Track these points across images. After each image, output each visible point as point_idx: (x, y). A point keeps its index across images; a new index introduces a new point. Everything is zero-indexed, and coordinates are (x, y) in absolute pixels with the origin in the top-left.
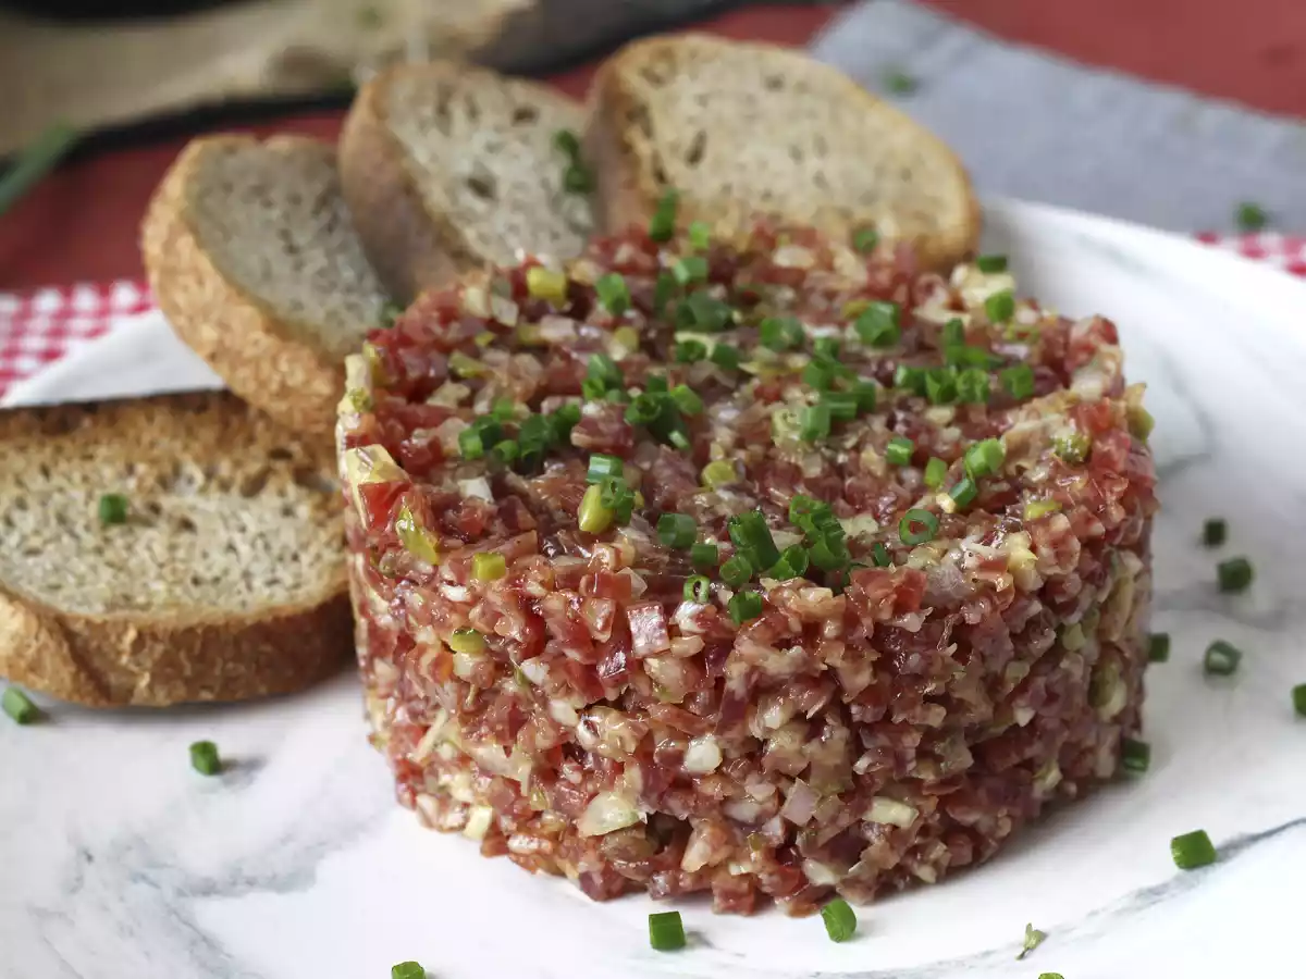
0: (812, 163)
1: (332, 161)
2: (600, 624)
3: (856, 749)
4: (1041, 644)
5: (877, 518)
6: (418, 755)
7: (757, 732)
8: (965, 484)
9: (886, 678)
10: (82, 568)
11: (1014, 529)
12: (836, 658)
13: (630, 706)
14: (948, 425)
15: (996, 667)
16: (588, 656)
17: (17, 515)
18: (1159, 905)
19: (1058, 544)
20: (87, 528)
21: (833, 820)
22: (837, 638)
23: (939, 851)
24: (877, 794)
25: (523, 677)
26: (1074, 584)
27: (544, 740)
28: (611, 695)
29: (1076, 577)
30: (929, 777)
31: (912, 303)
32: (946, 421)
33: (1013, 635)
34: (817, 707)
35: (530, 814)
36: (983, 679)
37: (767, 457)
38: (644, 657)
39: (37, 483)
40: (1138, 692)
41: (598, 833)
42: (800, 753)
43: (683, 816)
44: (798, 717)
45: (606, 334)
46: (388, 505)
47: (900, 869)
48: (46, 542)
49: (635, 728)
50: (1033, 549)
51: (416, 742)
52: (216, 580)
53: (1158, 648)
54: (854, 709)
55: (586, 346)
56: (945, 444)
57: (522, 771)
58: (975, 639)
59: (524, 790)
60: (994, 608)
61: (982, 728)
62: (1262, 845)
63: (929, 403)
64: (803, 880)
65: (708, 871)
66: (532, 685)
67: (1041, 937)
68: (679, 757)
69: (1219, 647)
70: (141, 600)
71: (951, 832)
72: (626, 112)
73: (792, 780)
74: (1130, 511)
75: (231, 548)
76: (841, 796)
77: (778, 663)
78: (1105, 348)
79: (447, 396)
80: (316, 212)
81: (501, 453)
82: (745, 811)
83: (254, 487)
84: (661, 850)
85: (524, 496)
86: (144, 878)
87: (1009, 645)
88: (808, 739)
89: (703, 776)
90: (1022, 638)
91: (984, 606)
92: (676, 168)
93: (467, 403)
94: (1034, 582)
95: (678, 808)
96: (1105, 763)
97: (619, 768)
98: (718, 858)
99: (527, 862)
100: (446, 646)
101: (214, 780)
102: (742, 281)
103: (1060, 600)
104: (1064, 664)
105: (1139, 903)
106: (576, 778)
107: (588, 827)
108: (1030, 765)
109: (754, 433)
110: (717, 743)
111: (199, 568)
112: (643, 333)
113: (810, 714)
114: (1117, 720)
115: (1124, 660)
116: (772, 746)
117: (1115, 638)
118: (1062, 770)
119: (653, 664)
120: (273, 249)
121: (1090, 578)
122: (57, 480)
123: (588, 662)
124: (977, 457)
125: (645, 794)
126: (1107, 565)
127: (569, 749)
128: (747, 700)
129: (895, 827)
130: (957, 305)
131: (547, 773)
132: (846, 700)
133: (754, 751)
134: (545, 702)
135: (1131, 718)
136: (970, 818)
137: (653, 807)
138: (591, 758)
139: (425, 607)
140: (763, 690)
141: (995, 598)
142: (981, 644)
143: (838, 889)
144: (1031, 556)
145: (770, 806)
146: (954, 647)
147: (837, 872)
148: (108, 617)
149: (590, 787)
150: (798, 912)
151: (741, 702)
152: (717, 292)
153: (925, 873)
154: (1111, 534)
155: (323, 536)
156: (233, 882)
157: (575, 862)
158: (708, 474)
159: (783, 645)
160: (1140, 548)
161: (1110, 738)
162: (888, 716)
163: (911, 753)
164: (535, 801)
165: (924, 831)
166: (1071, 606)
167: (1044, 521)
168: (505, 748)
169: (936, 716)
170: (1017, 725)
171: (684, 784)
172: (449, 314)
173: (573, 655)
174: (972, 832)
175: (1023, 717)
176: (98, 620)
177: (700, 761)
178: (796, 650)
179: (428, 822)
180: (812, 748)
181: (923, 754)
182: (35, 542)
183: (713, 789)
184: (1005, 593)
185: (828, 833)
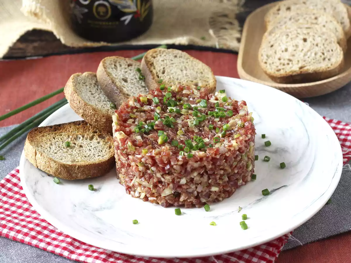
0: (185, 72)
1: (95, 76)
2: (165, 160)
3: (209, 179)
4: (239, 159)
5: (208, 139)
6: (131, 185)
7: (193, 177)
8: (223, 132)
9: (214, 166)
10: (65, 156)
11: (233, 139)
12: (205, 163)
13: (170, 174)
14: (219, 122)
15: (231, 163)
16: (163, 166)
17: (51, 147)
18: (261, 202)
19: (241, 141)
20: (64, 148)
21: (205, 191)
22: (206, 160)
23: (223, 195)
24: (213, 186)
25: (151, 170)
26: (244, 148)
27: (155, 180)
28: (167, 172)
29: (244, 147)
30: (221, 182)
31: (208, 99)
32: (218, 121)
33: (234, 158)
34: (202, 172)
35: (152, 193)
36: (229, 165)
37: (188, 129)
38: (173, 165)
39: (53, 141)
40: (254, 166)
41: (165, 196)
42: (200, 180)
43: (180, 192)
44: (199, 174)
45: (155, 108)
46: (125, 141)
47: (216, 199)
48: (57, 151)
49: (171, 177)
50: (237, 143)
51: (131, 182)
52: (89, 156)
53: (256, 158)
54: (209, 172)
55: (153, 111)
56: (219, 125)
57: (151, 186)
58: (228, 159)
59: (152, 189)
60: (231, 153)
61: (229, 173)
62: (277, 191)
63: (215, 118)
64: (200, 201)
65: (184, 201)
66: (153, 171)
67: (241, 208)
68: (179, 182)
69: (266, 157)
70: (77, 160)
71: (225, 192)
72: (150, 64)
73: (198, 184)
74: (252, 135)
75: (90, 150)
76: (206, 187)
77: (196, 165)
78: (244, 106)
79: (130, 121)
80: (94, 86)
81: (142, 131)
82: (190, 190)
83: (92, 138)
84: (176, 198)
85: (147, 138)
86: (86, 209)
87: (233, 159)
88: (201, 177)
89: (183, 185)
90: (235, 158)
91: (229, 153)
92: (160, 75)
93: (134, 122)
94: (237, 149)
95: (179, 191)
96: (249, 178)
97: (169, 184)
98: (186, 199)
99: (152, 202)
100: (137, 166)
101: (93, 192)
102: (178, 97)
103: (241, 151)
104: (242, 162)
105: (257, 201)
106: (161, 186)
107: (163, 195)
108: (237, 179)
109: (185, 125)
110: (186, 179)
111: (85, 154)
112: (162, 107)
113: (201, 173)
114: (251, 171)
115: (251, 160)
116: (195, 179)
117: (250, 157)
118: (242, 180)
119: (175, 166)
120: (89, 94)
121: (246, 147)
122: (56, 140)
123: (163, 167)
124: (225, 127)
125: (173, 189)
126: (249, 144)
127: (160, 182)
128: (191, 171)
129: (215, 191)
130: (217, 99)
131: (155, 186)
132: (207, 170)
133: (192, 180)
134: (156, 174)
135: (253, 171)
136: (228, 189)
137: (174, 190)
138: (163, 183)
139: (133, 159)
140: (193, 170)
141: (231, 152)
142: (229, 159)
143: (206, 203)
144: (237, 144)
145: (195, 189)
146: (225, 160)
147: (206, 200)
148: (72, 164)
149: (164, 188)
150: (199, 207)
151: (190, 172)
152: (174, 99)
153: (221, 199)
154: (249, 139)
155: (106, 147)
156: (101, 209)
157: (161, 201)
158: (178, 133)
159: (196, 162)
160: (253, 141)
161: (250, 174)
162: (214, 173)
163: (218, 179)
164: (154, 191)
165: (220, 192)
166: (243, 152)
167: (238, 138)
168: (148, 182)
169: (222, 172)
170: (235, 173)
171: (180, 186)
172: (128, 106)
173: (160, 165)
174: (228, 191)
175: (236, 171)
176: (71, 165)
177: (183, 182)
178: (199, 163)
179: (133, 196)
180: (202, 179)
181: (220, 179)
182: (55, 151)
183: (184, 187)
184: (233, 151)
185: (204, 193)
